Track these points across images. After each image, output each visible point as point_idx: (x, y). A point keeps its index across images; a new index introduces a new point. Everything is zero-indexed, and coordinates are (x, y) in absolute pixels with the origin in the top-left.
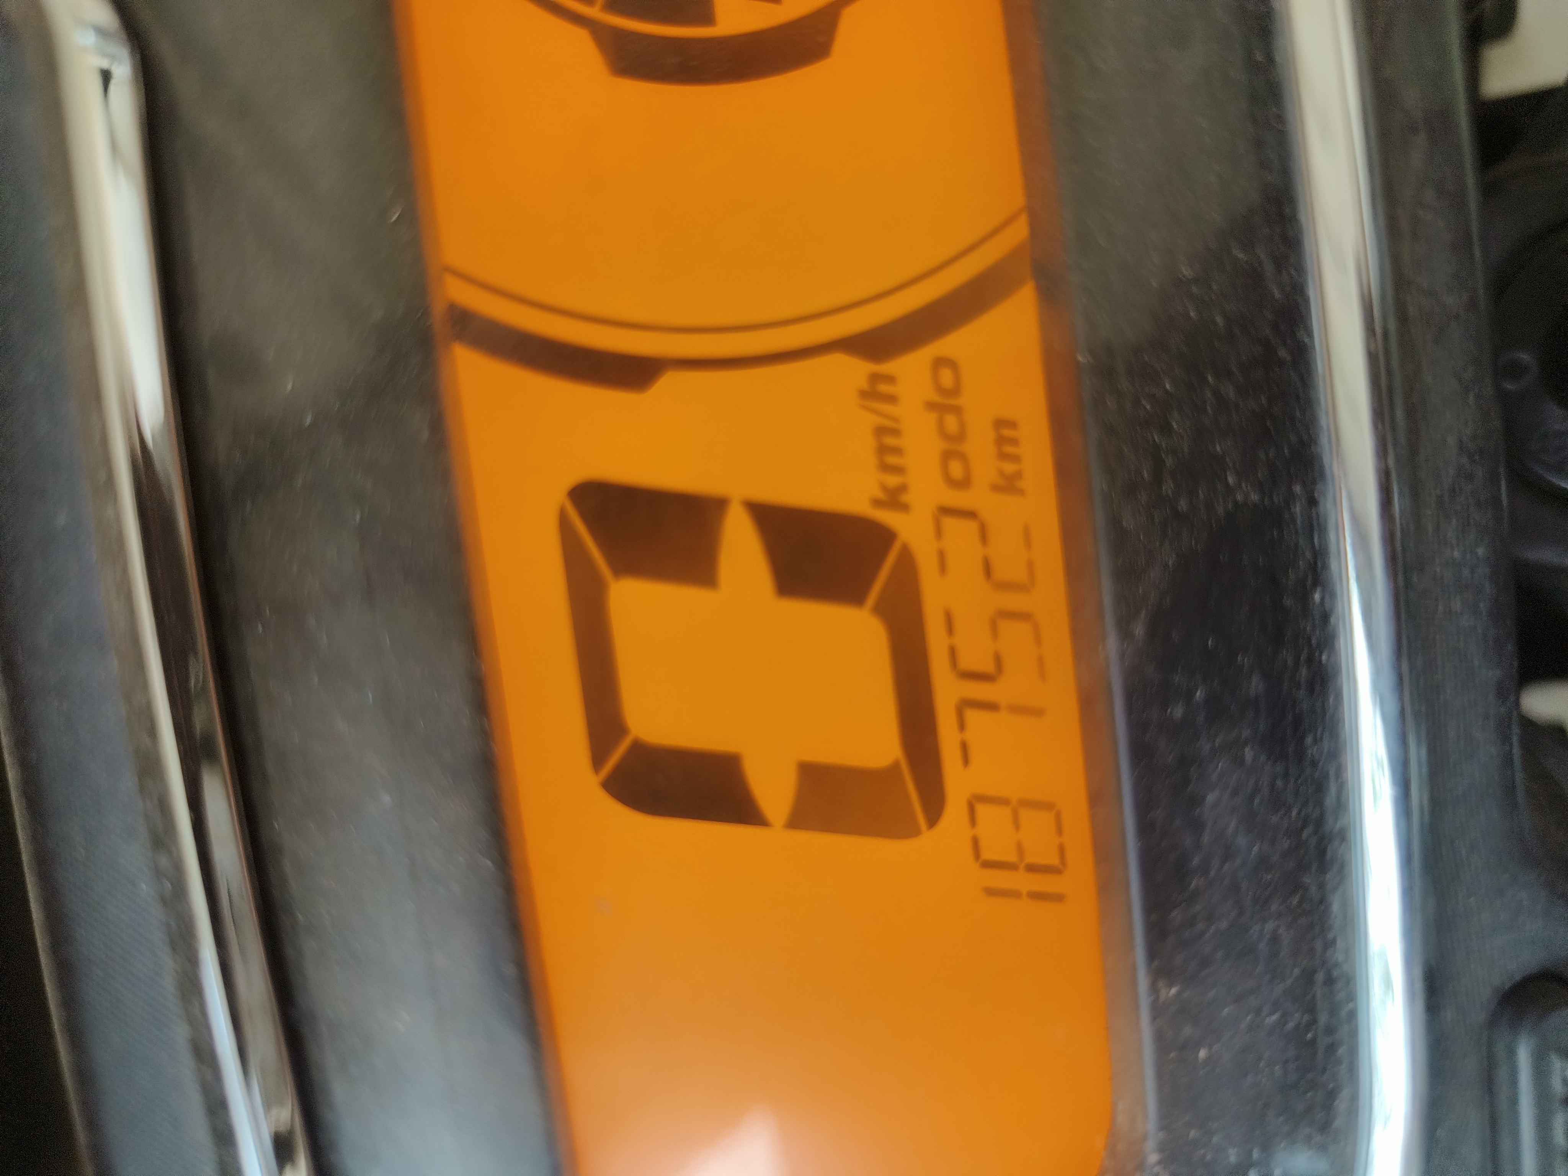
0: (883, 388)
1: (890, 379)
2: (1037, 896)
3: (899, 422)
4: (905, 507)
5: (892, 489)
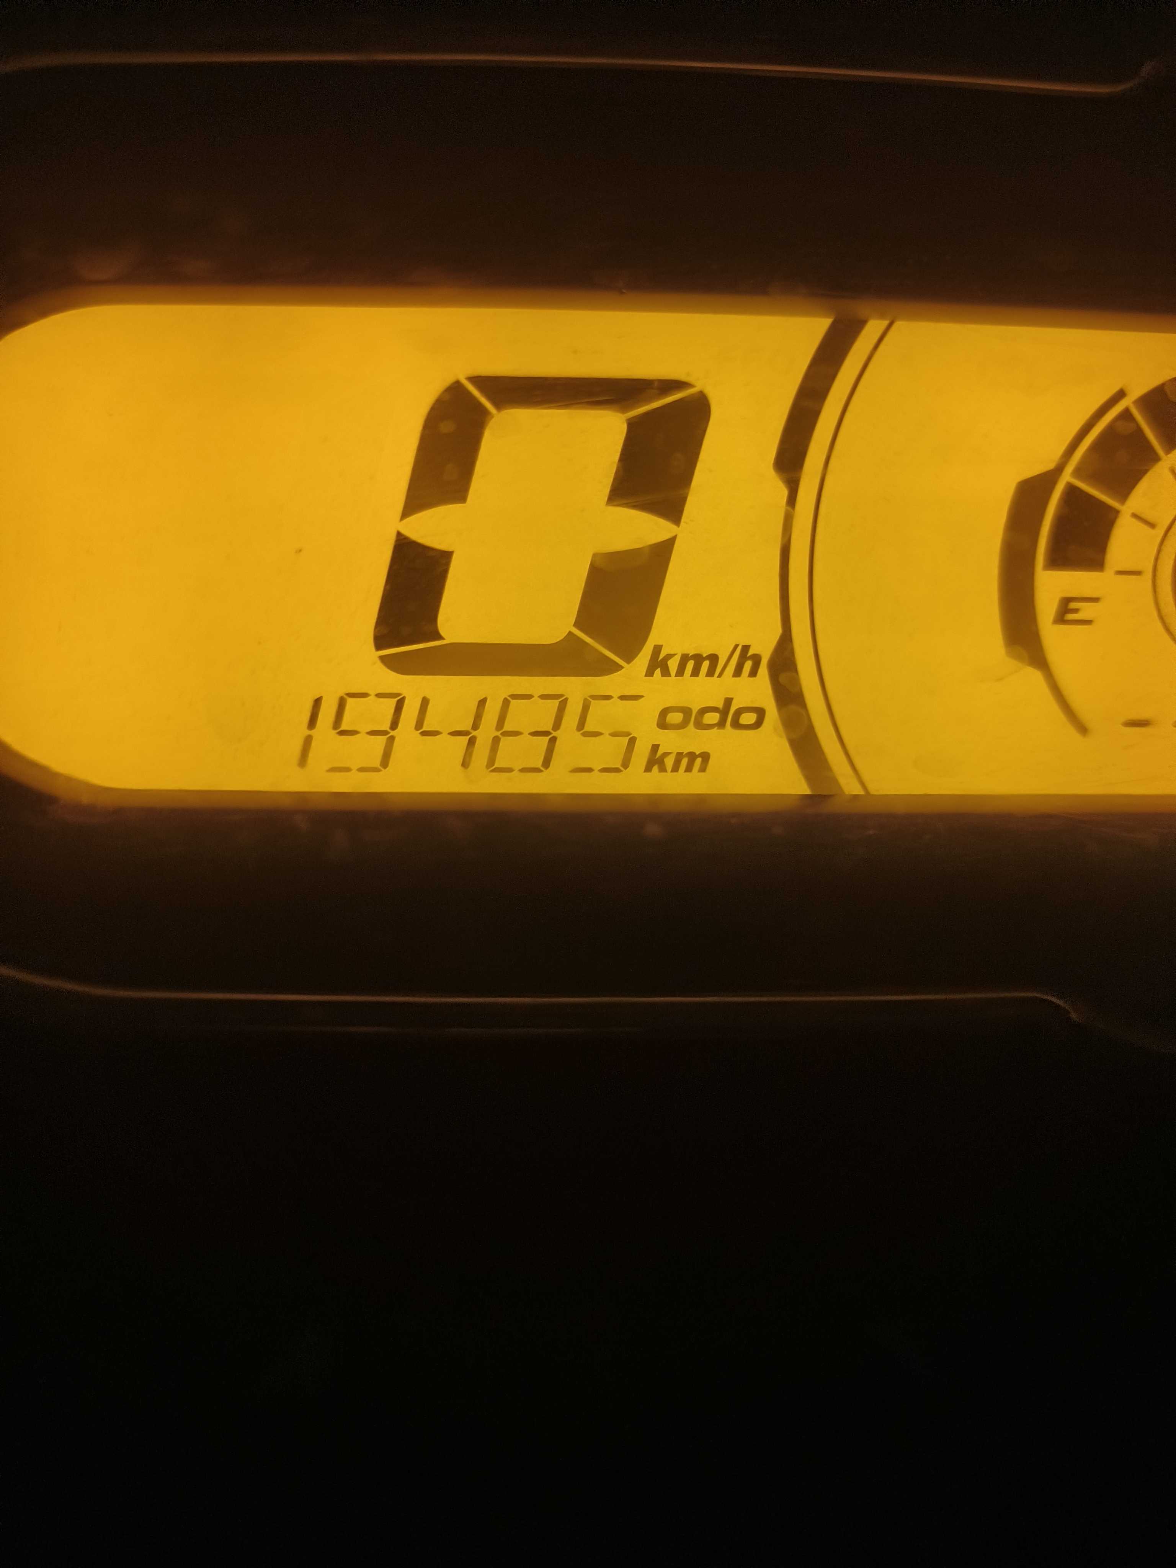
0: (748, 665)
2: (307, 742)
3: (720, 676)
4: (650, 673)
5: (667, 665)
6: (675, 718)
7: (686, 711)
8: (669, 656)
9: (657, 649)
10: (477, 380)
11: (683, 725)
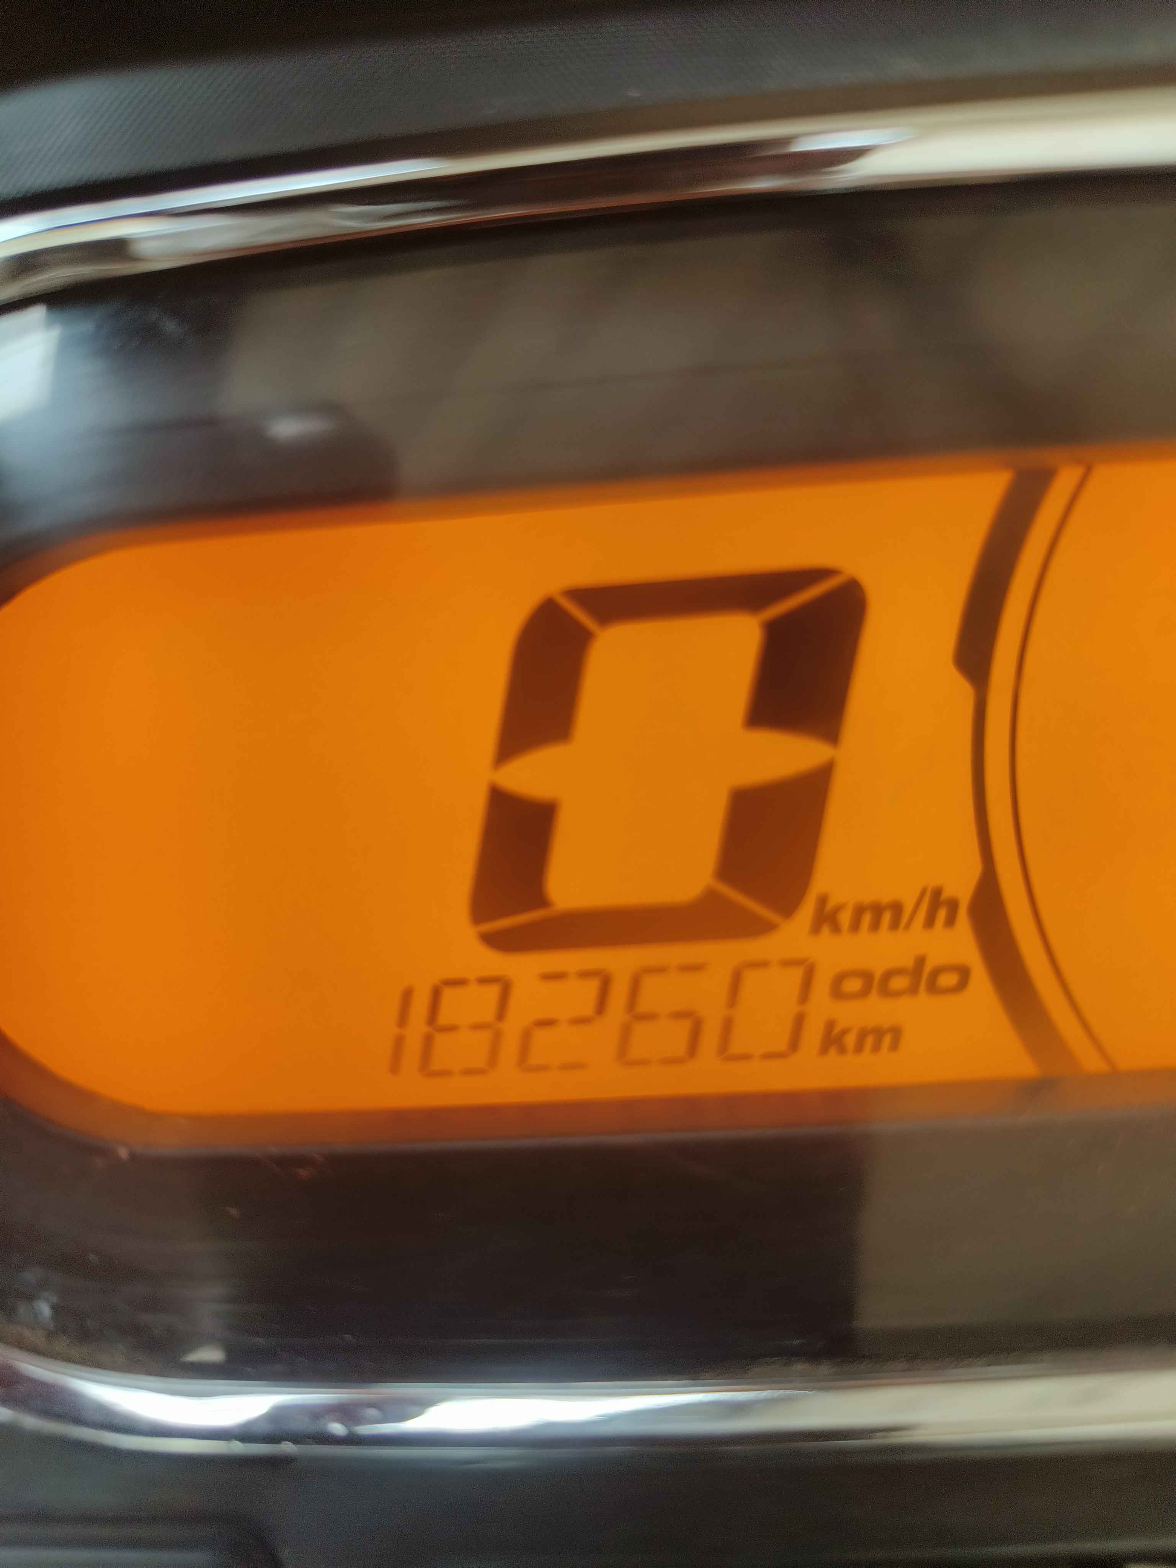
0: (942, 914)
1: (951, 921)
2: (399, 1043)
6: (853, 985)
8: (839, 908)
11: (865, 993)
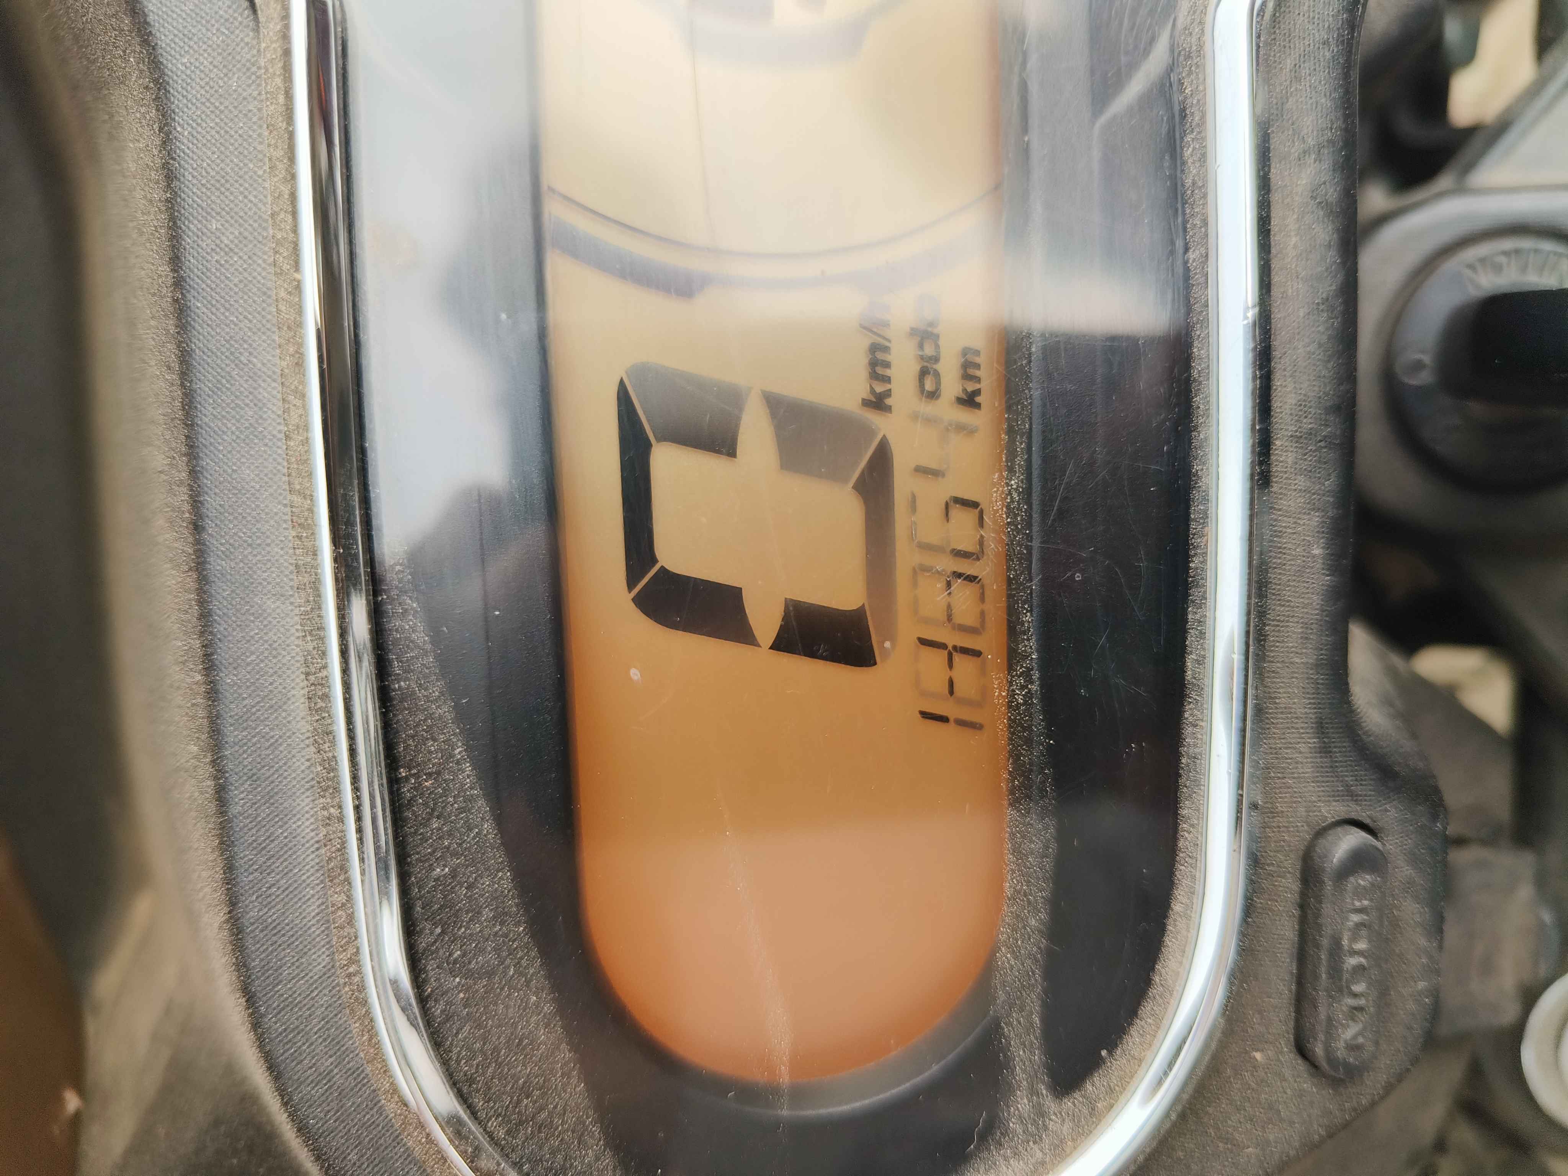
3: (889, 341)
4: (888, 409)
5: (880, 393)
7: (924, 373)
9: (866, 403)
10: (631, 583)
